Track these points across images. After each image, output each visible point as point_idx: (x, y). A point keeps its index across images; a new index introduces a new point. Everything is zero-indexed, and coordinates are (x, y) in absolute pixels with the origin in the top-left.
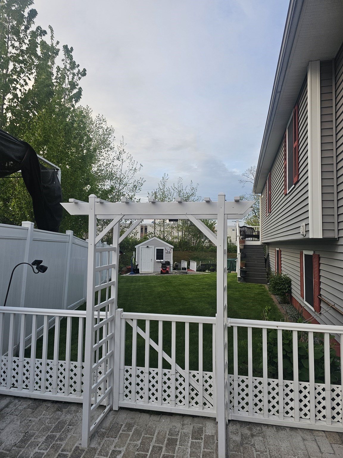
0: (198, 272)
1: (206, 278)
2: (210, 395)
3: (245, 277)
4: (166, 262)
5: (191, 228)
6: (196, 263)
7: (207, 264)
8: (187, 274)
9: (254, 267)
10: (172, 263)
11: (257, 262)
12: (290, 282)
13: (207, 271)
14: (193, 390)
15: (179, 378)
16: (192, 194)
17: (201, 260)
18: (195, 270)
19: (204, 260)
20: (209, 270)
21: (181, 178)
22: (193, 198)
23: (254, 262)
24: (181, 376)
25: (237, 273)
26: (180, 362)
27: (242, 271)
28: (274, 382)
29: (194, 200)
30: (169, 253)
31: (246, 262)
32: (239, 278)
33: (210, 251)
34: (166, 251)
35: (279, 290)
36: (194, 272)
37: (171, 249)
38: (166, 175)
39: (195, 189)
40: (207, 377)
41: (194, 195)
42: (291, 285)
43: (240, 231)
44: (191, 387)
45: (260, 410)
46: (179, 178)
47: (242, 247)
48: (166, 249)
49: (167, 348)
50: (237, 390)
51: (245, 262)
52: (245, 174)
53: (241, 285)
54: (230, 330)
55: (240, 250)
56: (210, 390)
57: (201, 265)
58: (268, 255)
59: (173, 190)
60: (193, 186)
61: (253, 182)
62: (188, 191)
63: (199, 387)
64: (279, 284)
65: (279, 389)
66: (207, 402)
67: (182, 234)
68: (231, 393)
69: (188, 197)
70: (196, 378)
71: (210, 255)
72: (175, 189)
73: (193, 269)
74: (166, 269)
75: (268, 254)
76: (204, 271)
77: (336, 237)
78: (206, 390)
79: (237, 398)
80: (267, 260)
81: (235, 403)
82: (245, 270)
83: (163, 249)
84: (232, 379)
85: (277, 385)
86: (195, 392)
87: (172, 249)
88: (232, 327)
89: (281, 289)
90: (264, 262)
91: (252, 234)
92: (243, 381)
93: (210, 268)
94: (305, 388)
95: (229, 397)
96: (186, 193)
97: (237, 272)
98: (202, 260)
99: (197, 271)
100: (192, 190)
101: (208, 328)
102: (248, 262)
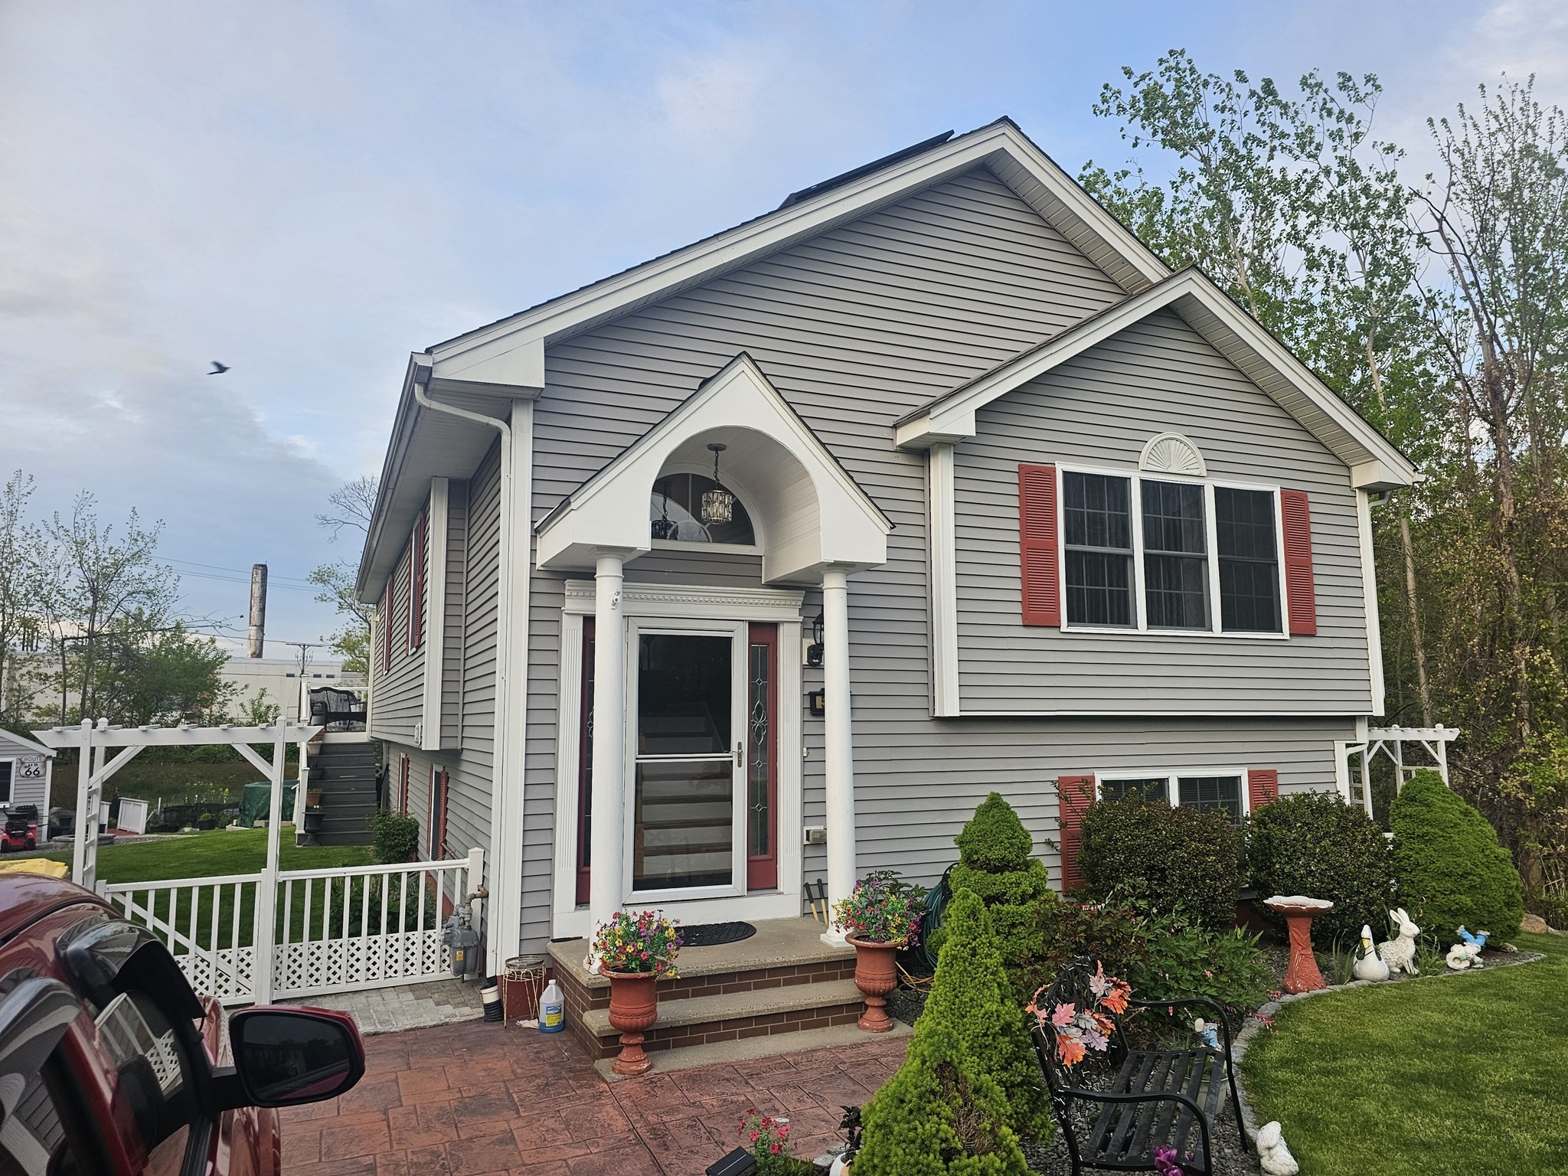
0: (155, 835)
1: (195, 846)
2: (248, 976)
3: (319, 831)
4: (19, 809)
5: (121, 678)
6: (144, 807)
7: (187, 807)
8: (112, 843)
9: (346, 803)
10: (45, 811)
11: (356, 789)
12: (417, 827)
13: (187, 829)
14: (221, 976)
15: (200, 963)
16: (136, 556)
17: (161, 793)
18: (141, 828)
19: (176, 791)
20: (193, 827)
21: (88, 495)
22: (136, 570)
23: (349, 789)
24: (203, 960)
25: (295, 825)
26: (203, 941)
27: (310, 817)
28: (336, 943)
29: (144, 578)
30: (38, 776)
31: (324, 790)
32: (299, 835)
33: (199, 759)
34: (23, 771)
35: (391, 848)
36: (136, 836)
37: (45, 762)
38: (25, 478)
39: (148, 540)
40: (243, 955)
41: (142, 561)
42: (417, 835)
43: (312, 704)
44: (219, 972)
45: (317, 980)
46: (80, 495)
47: (315, 751)
48: (23, 763)
49: (183, 928)
50: (286, 961)
51: (319, 791)
52: (343, 500)
53: (306, 852)
54: (281, 886)
55: (309, 758)
56: (247, 971)
57: (165, 810)
58: (387, 770)
59: (50, 534)
60: (138, 529)
61: (367, 525)
62: (119, 541)
63: (231, 970)
64: (394, 835)
65: (343, 951)
66: (241, 987)
67: (83, 700)
68: (277, 968)
69: (118, 566)
70: (227, 959)
71: (200, 773)
72: (61, 532)
73: (130, 828)
74: (23, 835)
75: (388, 765)
76: (175, 829)
77: (460, 748)
78: (242, 971)
79: (286, 973)
80: (381, 783)
81: (283, 978)
82: (318, 813)
83: (10, 764)
84: (280, 949)
85: (341, 946)
86: (225, 977)
87: (49, 763)
88: (285, 882)
89: (396, 846)
90: (375, 786)
91: (347, 710)
92: (295, 950)
93: (201, 819)
94: (375, 942)
95: (275, 974)
96: (107, 550)
97: (294, 821)
98: (165, 793)
99: (147, 832)
100: (136, 540)
101: (249, 890)
102: (330, 790)
